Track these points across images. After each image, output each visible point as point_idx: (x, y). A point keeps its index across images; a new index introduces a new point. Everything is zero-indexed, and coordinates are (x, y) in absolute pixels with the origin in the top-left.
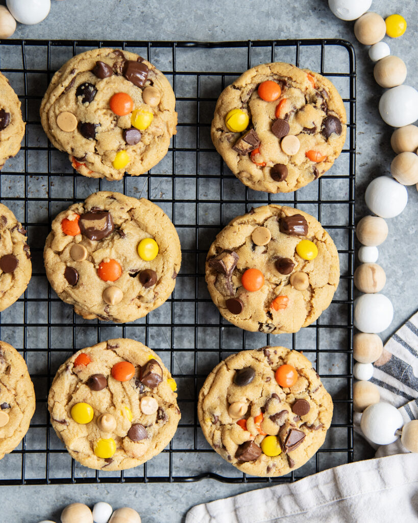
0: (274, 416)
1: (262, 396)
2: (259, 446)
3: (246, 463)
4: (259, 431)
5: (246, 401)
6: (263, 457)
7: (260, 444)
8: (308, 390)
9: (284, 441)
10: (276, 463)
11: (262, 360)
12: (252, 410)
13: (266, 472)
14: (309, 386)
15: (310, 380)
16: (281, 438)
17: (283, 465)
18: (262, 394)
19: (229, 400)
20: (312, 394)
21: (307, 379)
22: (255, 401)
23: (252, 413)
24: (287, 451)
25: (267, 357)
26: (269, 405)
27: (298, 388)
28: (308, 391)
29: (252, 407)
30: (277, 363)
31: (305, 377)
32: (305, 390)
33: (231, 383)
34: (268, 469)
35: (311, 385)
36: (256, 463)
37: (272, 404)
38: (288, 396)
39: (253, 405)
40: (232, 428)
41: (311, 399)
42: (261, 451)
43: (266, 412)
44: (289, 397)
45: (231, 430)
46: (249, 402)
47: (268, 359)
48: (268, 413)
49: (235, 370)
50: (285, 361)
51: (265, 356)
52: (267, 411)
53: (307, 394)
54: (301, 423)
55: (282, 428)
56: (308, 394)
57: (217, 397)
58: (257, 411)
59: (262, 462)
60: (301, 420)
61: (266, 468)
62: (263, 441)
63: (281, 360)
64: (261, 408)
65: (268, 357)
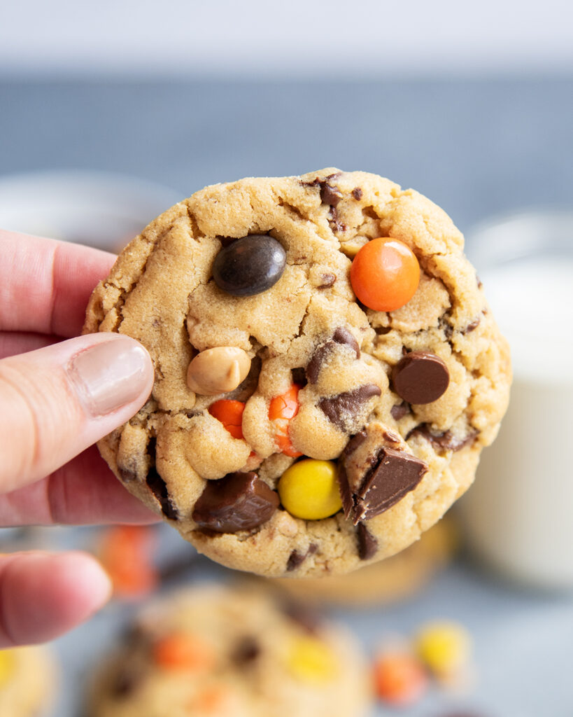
0: (335, 402)
1: (301, 332)
2: (271, 484)
3: (226, 536)
4: (280, 444)
5: (249, 346)
6: (283, 521)
7: (278, 481)
8: (446, 322)
9: (358, 484)
10: (318, 541)
11: (311, 216)
12: (264, 373)
13: (283, 567)
14: (449, 312)
15: (457, 293)
16: (349, 471)
17: (340, 551)
18: (301, 328)
19: (193, 336)
20: (457, 338)
21: (448, 288)
22: (280, 347)
23: (263, 384)
24: (363, 516)
25: (328, 208)
26: (325, 365)
27: (415, 313)
28: (445, 327)
29: (265, 366)
30: (359, 228)
31: (441, 280)
32: (436, 324)
33: (203, 280)
34: (294, 560)
35: (458, 310)
36: (259, 537)
37: (334, 363)
38: (382, 337)
39: (267, 358)
40: (194, 427)
41: (453, 352)
42: (276, 503)
43: (308, 386)
44: (384, 342)
45: (190, 432)
46: (258, 348)
47: (331, 212)
48: (317, 391)
49: (218, 237)
50: (385, 224)
51: (323, 203)
52: (314, 382)
53: (441, 334)
54: (411, 424)
55: (355, 440)
56: (443, 338)
57: (152, 320)
58: (279, 380)
59: (279, 538)
60: (413, 414)
61: (287, 556)
62: (286, 472)
63: (370, 220)
64: (294, 371)
65: (332, 207)
